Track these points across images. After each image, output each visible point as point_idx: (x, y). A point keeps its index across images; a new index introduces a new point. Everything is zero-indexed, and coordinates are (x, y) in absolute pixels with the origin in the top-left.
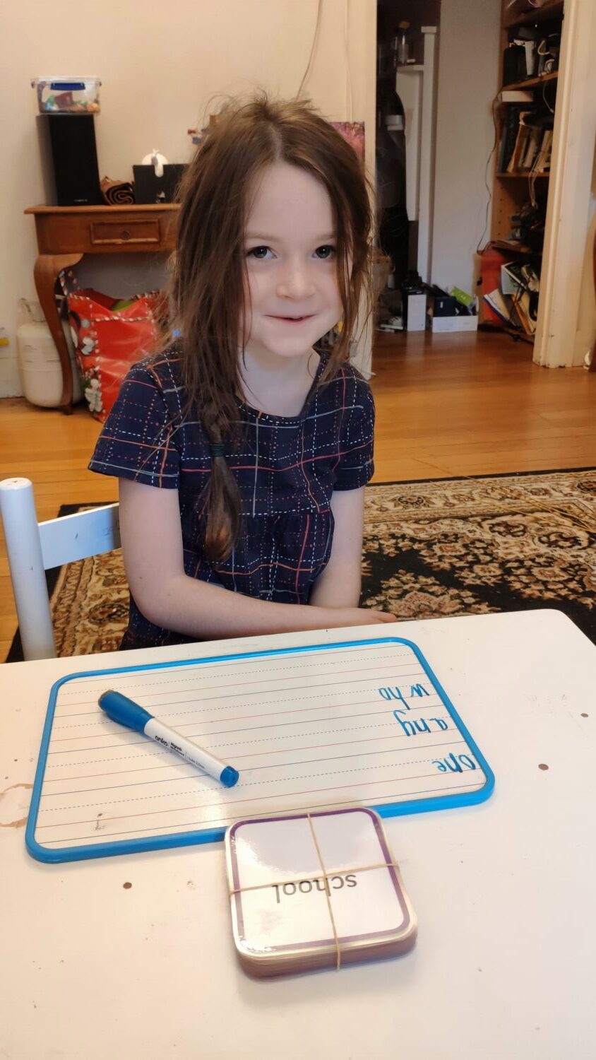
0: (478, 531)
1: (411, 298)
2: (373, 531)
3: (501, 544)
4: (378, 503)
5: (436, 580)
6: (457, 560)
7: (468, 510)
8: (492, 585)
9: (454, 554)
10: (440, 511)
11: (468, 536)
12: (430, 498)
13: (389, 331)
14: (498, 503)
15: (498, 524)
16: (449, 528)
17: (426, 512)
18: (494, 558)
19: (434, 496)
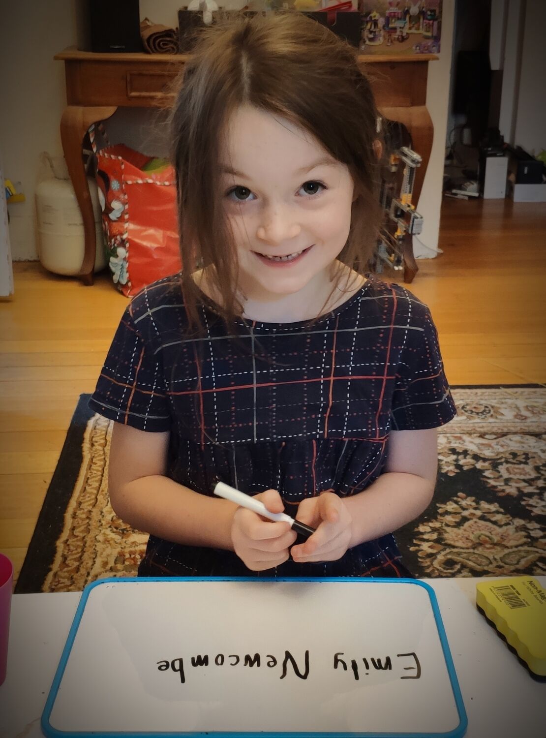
1: (490, 161)
5: (501, 507)
6: (526, 485)
7: (543, 425)
9: (522, 477)
10: (509, 424)
11: (540, 456)
12: (499, 408)
13: (462, 197)
16: (518, 445)
17: (493, 425)
19: (503, 406)
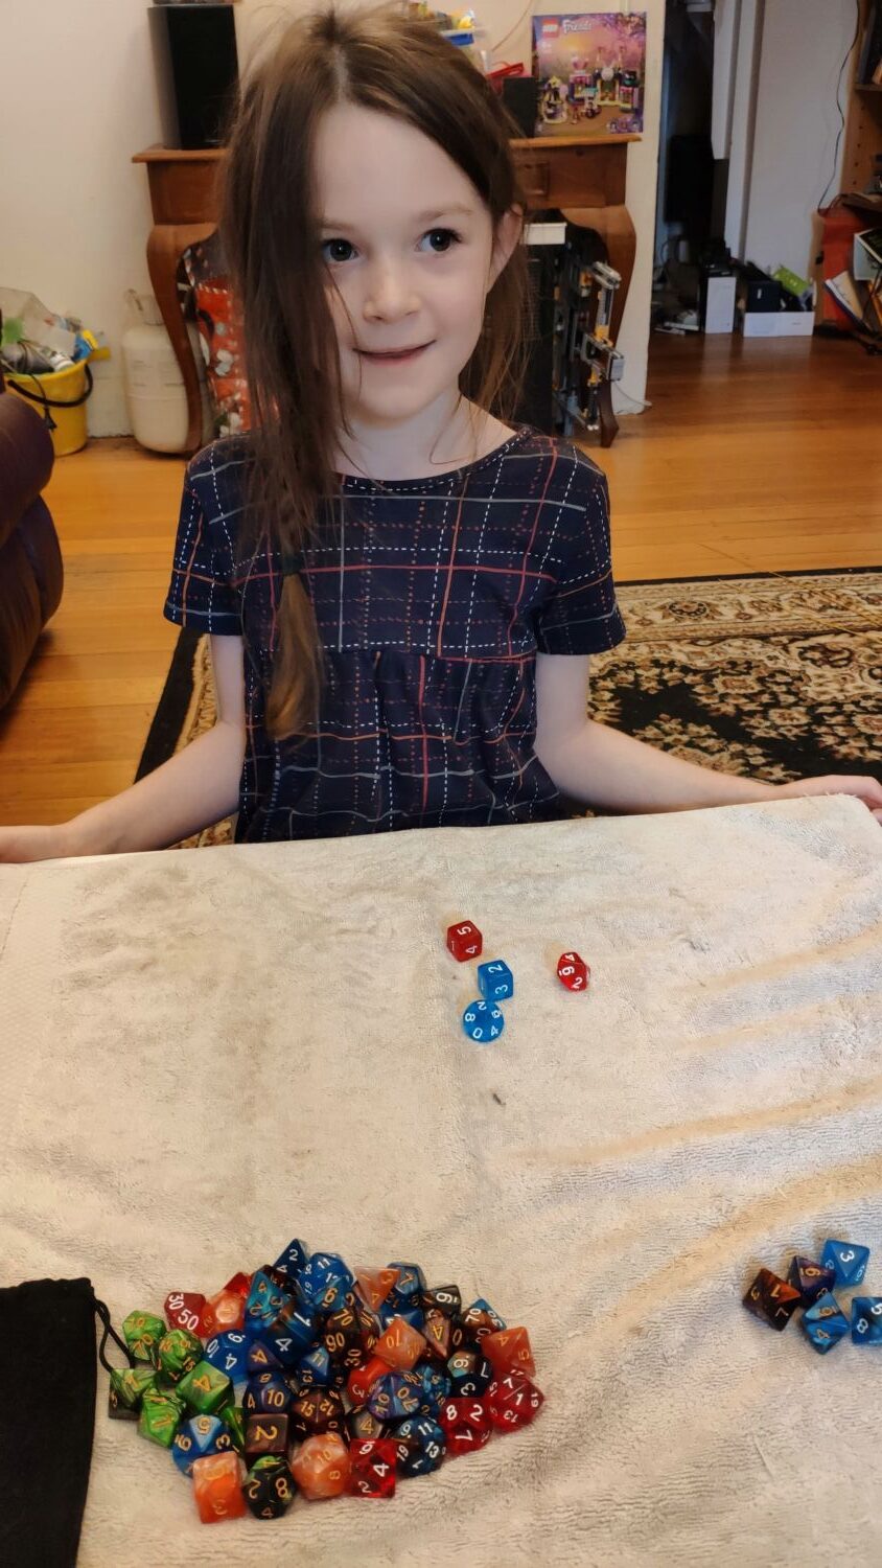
0: (782, 657)
1: (713, 282)
2: (628, 654)
3: (813, 678)
4: (639, 613)
5: (714, 729)
6: (746, 701)
7: (771, 625)
8: (793, 739)
9: (742, 691)
10: (729, 626)
11: (765, 665)
12: (717, 606)
13: (676, 332)
14: (816, 616)
15: (812, 648)
16: (740, 651)
17: (708, 627)
18: (801, 699)
19: (723, 602)
